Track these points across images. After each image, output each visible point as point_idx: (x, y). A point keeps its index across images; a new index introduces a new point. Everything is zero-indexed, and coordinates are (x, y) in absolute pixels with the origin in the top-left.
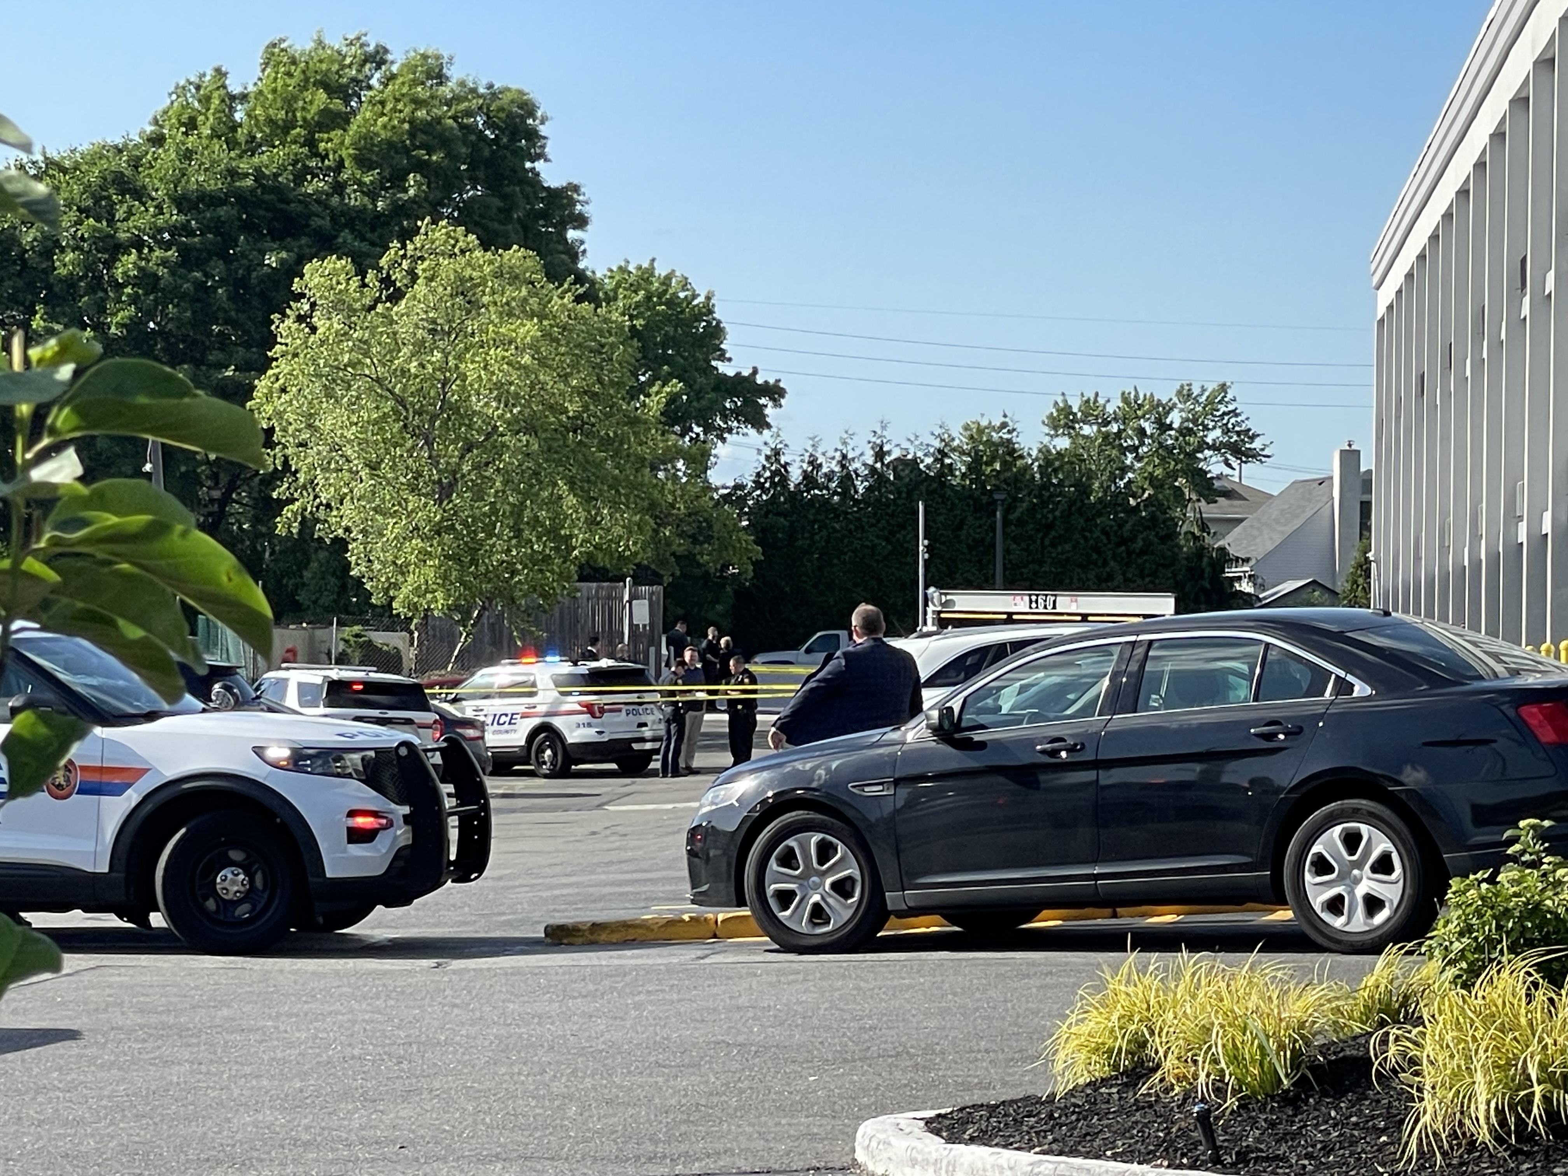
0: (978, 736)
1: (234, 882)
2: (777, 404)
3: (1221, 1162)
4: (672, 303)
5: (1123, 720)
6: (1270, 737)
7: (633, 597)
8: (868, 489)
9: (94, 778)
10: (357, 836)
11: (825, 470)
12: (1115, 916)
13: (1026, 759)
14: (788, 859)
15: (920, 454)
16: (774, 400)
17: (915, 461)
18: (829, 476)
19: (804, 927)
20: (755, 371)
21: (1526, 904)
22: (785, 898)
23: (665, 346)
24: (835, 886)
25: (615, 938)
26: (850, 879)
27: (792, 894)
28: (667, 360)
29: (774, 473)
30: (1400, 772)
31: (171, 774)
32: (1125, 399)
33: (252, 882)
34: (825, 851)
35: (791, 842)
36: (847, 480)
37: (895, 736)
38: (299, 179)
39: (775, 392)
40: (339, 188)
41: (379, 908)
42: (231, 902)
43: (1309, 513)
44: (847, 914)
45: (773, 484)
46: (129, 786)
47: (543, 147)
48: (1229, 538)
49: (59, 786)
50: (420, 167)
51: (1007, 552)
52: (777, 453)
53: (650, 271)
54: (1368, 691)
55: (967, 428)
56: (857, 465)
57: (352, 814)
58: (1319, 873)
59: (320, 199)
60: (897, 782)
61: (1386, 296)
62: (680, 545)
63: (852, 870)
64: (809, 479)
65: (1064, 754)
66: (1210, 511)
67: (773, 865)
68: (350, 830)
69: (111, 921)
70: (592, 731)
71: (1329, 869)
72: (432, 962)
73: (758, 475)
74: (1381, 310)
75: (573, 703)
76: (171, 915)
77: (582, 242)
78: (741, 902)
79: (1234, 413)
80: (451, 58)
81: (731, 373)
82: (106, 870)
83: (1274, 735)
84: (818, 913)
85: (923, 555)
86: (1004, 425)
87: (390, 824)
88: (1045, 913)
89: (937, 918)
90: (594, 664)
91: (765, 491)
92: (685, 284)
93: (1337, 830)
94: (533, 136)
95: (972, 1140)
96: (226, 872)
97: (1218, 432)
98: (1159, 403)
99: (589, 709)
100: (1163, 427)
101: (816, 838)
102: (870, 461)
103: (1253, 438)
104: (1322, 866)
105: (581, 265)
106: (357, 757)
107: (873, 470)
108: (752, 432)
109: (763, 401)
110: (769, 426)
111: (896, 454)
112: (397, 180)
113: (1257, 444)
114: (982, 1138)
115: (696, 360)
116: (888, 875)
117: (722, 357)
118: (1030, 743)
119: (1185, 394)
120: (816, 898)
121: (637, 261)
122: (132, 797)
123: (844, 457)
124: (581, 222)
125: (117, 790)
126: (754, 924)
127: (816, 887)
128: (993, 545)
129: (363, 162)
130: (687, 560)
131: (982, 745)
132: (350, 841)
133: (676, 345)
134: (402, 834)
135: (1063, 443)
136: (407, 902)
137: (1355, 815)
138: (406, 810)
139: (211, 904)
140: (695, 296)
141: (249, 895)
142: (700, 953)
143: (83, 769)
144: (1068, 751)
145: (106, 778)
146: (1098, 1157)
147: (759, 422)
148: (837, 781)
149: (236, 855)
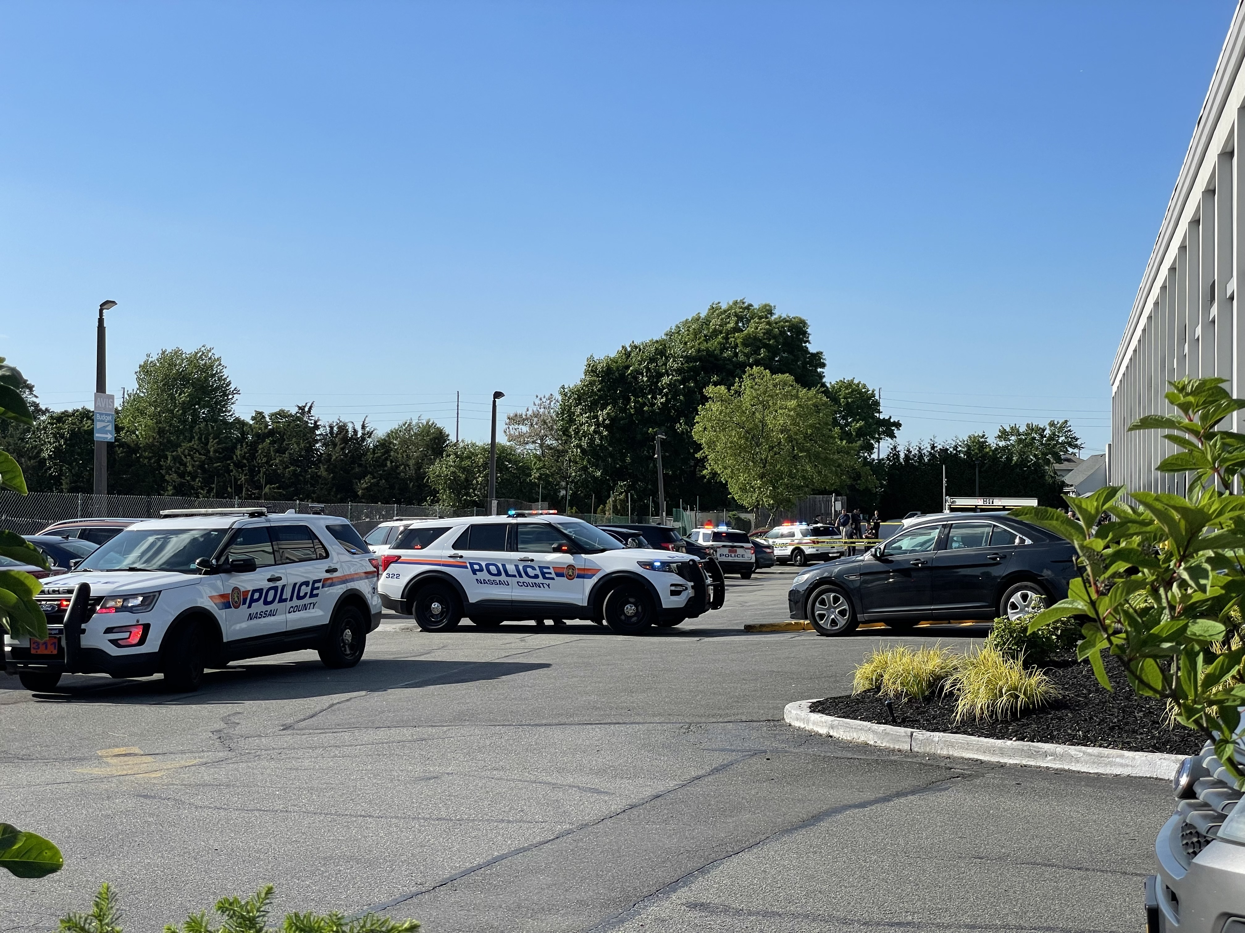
0: (890, 558)
1: (631, 609)
2: (899, 429)
3: (896, 722)
4: (860, 393)
5: (942, 553)
6: (995, 559)
7: (836, 500)
8: (929, 460)
9: (582, 572)
10: (673, 593)
11: (913, 453)
12: (949, 623)
13: (907, 566)
14: (823, 603)
15: (948, 447)
16: (897, 427)
17: (947, 450)
18: (914, 456)
19: (828, 627)
20: (890, 417)
21: (1022, 627)
22: (822, 616)
23: (858, 408)
24: (839, 612)
25: (768, 629)
26: (845, 610)
27: (824, 615)
28: (858, 414)
29: (894, 455)
30: (1042, 572)
31: (608, 571)
32: (1028, 425)
33: (637, 609)
34: (836, 600)
35: (824, 596)
36: (921, 456)
37: (861, 558)
38: (722, 351)
39: (898, 425)
40: (736, 355)
41: (687, 619)
42: (630, 616)
43: (1097, 467)
44: (844, 622)
45: (894, 459)
46: (594, 575)
47: (808, 338)
48: (1065, 478)
49: (570, 575)
50: (766, 346)
51: (980, 482)
52: (895, 447)
53: (852, 381)
54: (1030, 542)
55: (970, 437)
56: (925, 451)
57: (672, 585)
58: (1013, 609)
59: (729, 359)
60: (861, 575)
61: (1115, 389)
62: (849, 481)
63: (846, 607)
64: (907, 457)
65: (920, 565)
66: (1057, 466)
67: (817, 604)
68: (671, 591)
69: (589, 622)
70: (815, 550)
71: (1016, 608)
72: (698, 639)
73: (888, 455)
74: (1114, 394)
75: (808, 539)
76: (608, 621)
77: (823, 373)
78: (806, 618)
79: (1070, 431)
80: (775, 306)
81: (881, 418)
82: (586, 605)
83: (996, 558)
84: (834, 622)
85: (945, 484)
86: (984, 436)
87: (686, 589)
88: (922, 622)
89: (883, 624)
90: (815, 525)
91: (890, 461)
92: (864, 386)
93: (1020, 593)
94: (805, 333)
95: (819, 711)
96: (628, 606)
97: (1064, 438)
98: (1040, 428)
99: (814, 542)
100: (1042, 436)
101: (832, 595)
102: (929, 450)
103: (1077, 440)
104: (1014, 606)
105: (824, 380)
106: (675, 565)
107: (931, 453)
108: (889, 439)
109: (893, 428)
110: (895, 437)
111: (940, 447)
112: (756, 352)
113: (1078, 442)
114: (822, 712)
115: (869, 414)
116: (858, 608)
117: (879, 412)
118: (907, 561)
119: (1052, 424)
120: (833, 616)
121: (848, 378)
122: (595, 579)
123: (920, 448)
124: (823, 365)
125: (590, 577)
126: (811, 626)
127: (833, 612)
128: (975, 480)
129: (745, 344)
130: (852, 488)
131: (892, 561)
132: (671, 595)
133: (862, 409)
134: (690, 592)
135: (1002, 444)
136: (697, 616)
137: (1026, 588)
138: (692, 584)
139: (623, 617)
140: (868, 391)
141: (636, 614)
142: (793, 636)
143: (578, 569)
144: (921, 563)
145: (586, 572)
146: (855, 719)
147: (892, 436)
148: (840, 574)
149: (632, 600)
